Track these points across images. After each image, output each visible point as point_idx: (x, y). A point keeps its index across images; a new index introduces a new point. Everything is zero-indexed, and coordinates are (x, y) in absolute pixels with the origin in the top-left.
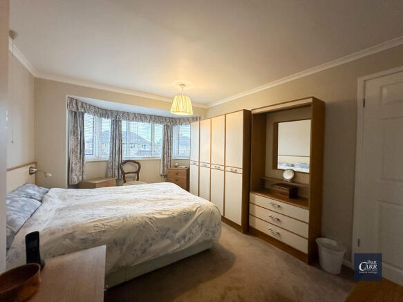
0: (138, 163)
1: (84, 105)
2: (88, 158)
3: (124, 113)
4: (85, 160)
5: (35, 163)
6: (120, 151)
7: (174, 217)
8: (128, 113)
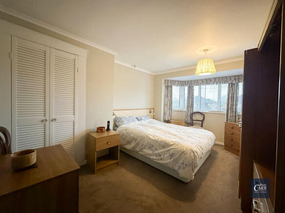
0: (203, 115)
1: (172, 82)
2: (173, 108)
3: (195, 81)
4: (173, 109)
5: (153, 109)
6: (192, 106)
7: (157, 141)
8: (198, 81)
